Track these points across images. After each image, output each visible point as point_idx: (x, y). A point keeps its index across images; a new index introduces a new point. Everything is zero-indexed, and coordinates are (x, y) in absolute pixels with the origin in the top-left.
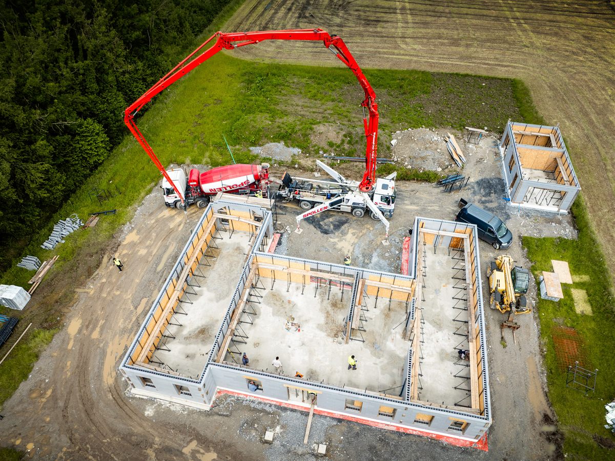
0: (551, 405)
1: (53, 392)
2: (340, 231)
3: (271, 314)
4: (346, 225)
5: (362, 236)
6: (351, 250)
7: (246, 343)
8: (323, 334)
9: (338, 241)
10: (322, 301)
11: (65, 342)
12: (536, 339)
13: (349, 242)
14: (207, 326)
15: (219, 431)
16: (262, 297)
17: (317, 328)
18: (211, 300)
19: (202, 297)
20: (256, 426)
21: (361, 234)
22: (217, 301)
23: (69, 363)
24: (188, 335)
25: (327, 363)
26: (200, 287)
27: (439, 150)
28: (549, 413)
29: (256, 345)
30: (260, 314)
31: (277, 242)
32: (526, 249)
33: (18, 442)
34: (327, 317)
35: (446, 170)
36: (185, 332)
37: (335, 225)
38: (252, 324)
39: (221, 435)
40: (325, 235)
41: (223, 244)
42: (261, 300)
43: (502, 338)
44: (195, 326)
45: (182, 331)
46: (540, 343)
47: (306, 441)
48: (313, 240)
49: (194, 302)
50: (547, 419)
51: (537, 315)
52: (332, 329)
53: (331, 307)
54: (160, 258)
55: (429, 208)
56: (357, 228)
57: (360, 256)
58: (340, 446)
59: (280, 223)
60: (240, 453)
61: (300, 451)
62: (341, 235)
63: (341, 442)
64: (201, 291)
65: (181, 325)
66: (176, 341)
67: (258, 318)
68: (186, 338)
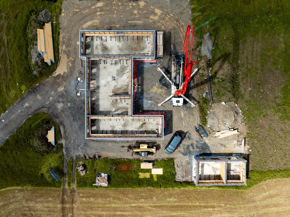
0: (104, 158)
1: (78, 11)
2: (162, 86)
3: (117, 69)
4: (166, 88)
5: (161, 95)
6: (153, 92)
7: (104, 64)
8: (113, 88)
9: (157, 86)
10: (126, 85)
11: (94, 5)
12: (126, 158)
13: (157, 91)
14: (108, 49)
15: (77, 65)
16: (123, 64)
17: (115, 86)
18: (118, 46)
19: (119, 43)
20: (80, 75)
21: (162, 95)
22: (118, 49)
23: (87, 11)
24: (103, 44)
25: (103, 91)
26: (123, 40)
27: (220, 125)
28: (101, 158)
29: (105, 68)
30: (116, 65)
31: (152, 62)
32: (167, 160)
33: (63, 11)
34: (120, 88)
35: (209, 129)
36: (105, 43)
37: (165, 83)
38: (112, 64)
39: (76, 66)
40: (159, 81)
41: (145, 42)
42: (122, 64)
43: (124, 146)
44: (107, 45)
45: (105, 42)
46: (125, 159)
47: (80, 89)
48: (155, 76)
49: (116, 41)
50: (99, 157)
51: (135, 159)
52: (115, 91)
53: (124, 89)
54: (134, 20)
55: (184, 122)
56: (165, 93)
57: (150, 96)
58: (80, 99)
59: (162, 61)
60: (73, 72)
61: (77, 89)
62: (160, 87)
63: (82, 99)
64: (122, 42)
65: (106, 40)
66: (101, 41)
67: (115, 65)
68: (102, 44)
